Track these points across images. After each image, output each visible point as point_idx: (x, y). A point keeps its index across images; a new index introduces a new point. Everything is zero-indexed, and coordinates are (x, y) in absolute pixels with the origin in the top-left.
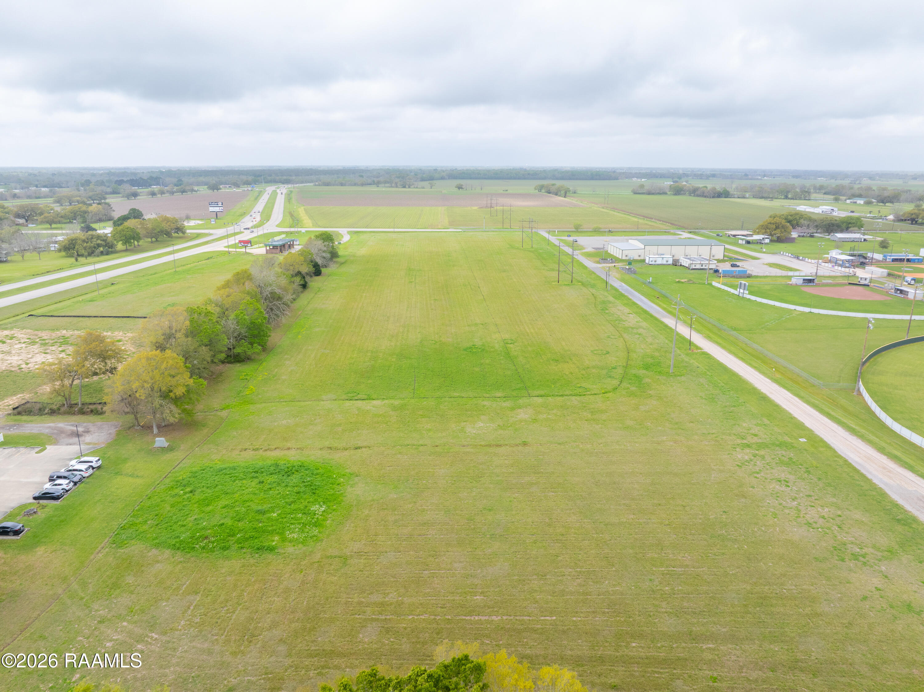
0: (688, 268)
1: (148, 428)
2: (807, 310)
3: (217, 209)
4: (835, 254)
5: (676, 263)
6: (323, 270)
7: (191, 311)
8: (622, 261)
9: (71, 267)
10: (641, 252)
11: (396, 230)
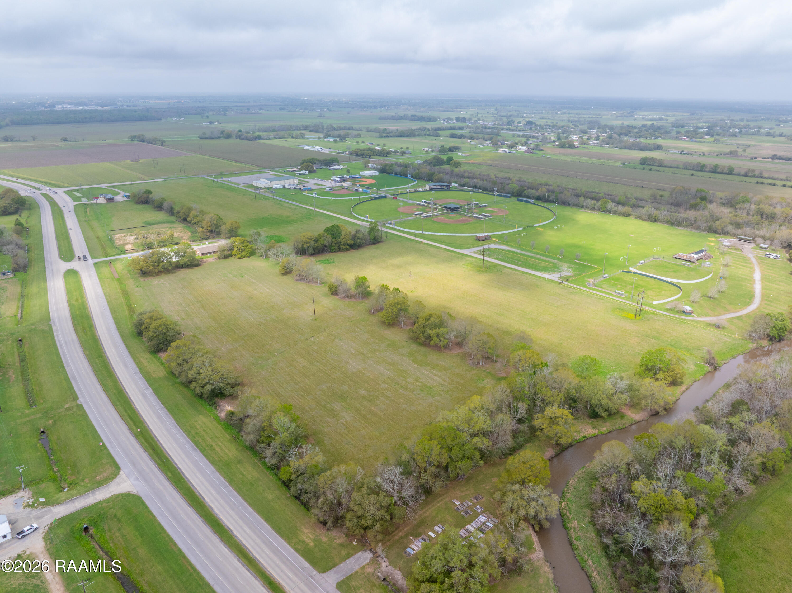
0: (290, 189)
2: (335, 198)
4: (334, 178)
5: (284, 187)
8: (263, 188)
10: (269, 184)
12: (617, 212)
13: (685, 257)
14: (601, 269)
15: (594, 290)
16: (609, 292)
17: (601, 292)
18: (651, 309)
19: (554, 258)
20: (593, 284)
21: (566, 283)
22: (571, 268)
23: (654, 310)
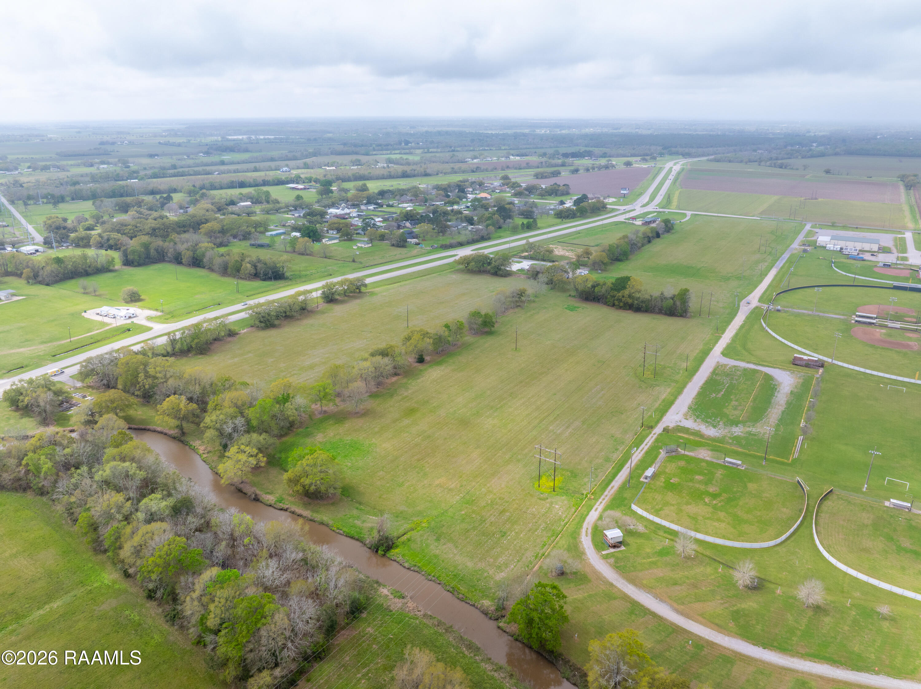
1: (597, 270)
3: (625, 192)
5: (840, 250)
6: (661, 236)
7: (610, 245)
9: (561, 224)
11: (719, 215)
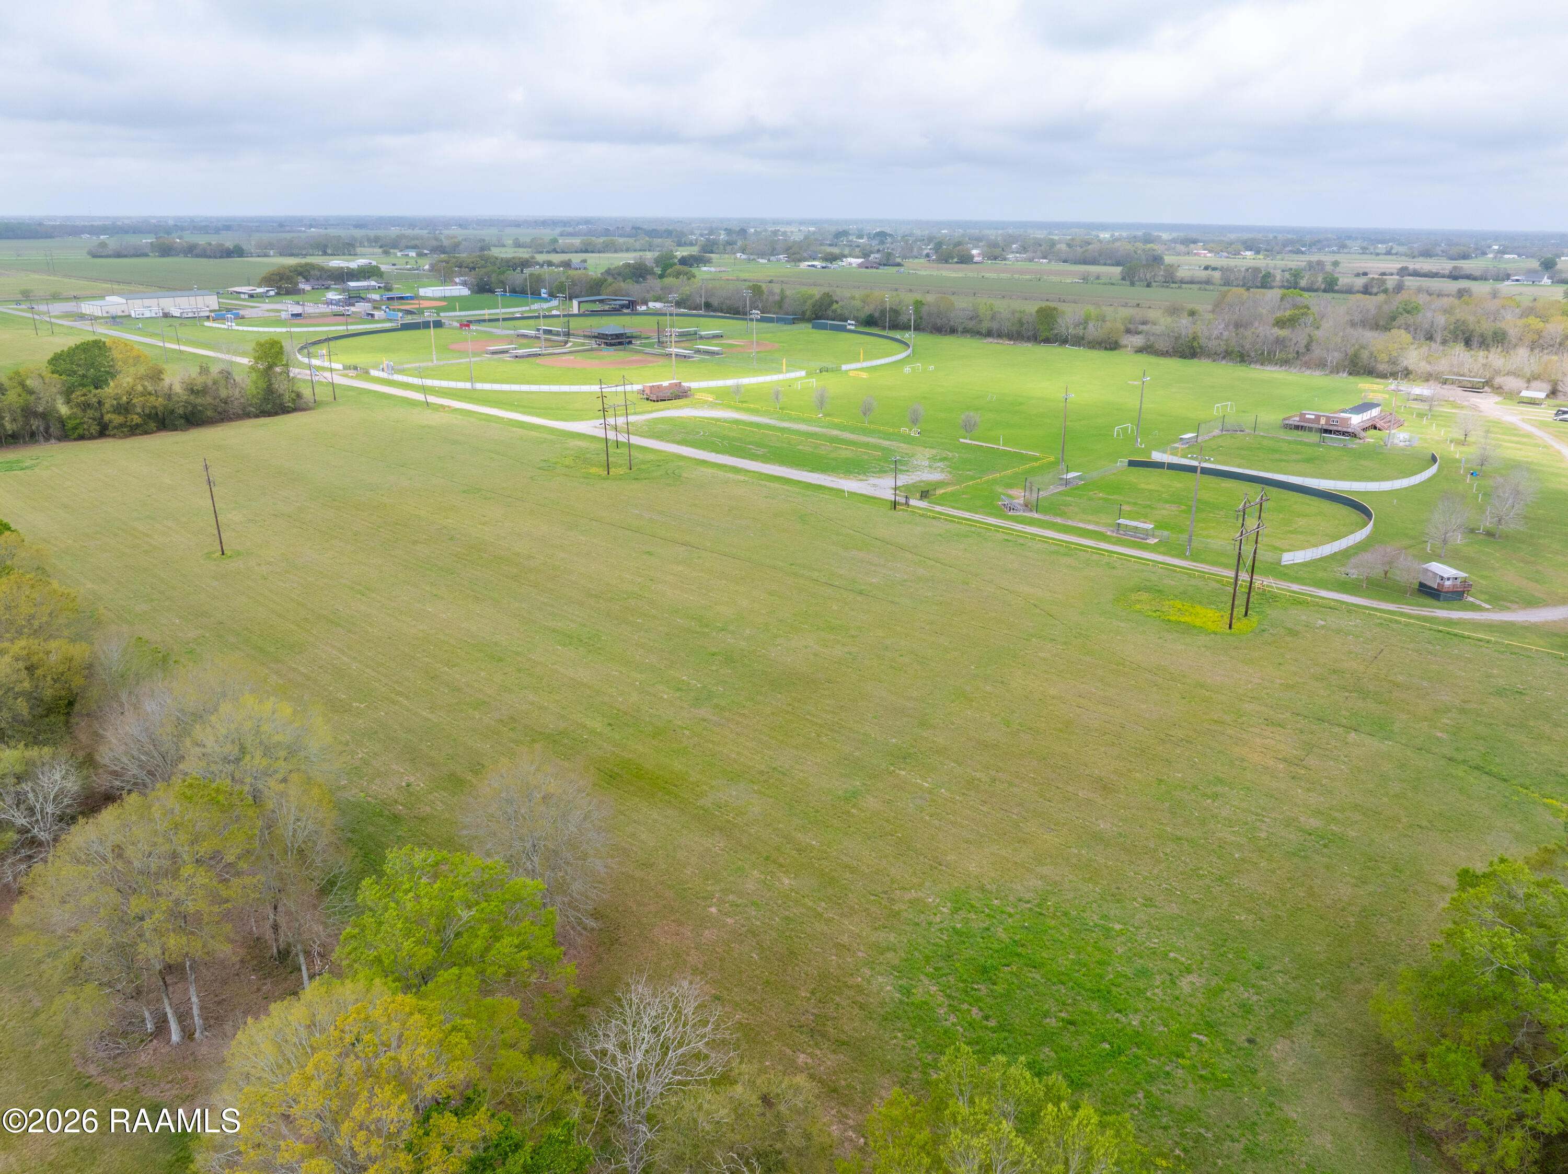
0: (178, 317)
4: (330, 295)
5: (167, 315)
8: (104, 317)
10: (124, 307)
12: (1083, 338)
13: (1323, 421)
14: (1052, 459)
15: (1032, 522)
16: (1090, 527)
17: (1059, 531)
18: (1284, 585)
19: (887, 436)
20: (1027, 506)
21: (923, 504)
22: (943, 459)
23: (1295, 587)
